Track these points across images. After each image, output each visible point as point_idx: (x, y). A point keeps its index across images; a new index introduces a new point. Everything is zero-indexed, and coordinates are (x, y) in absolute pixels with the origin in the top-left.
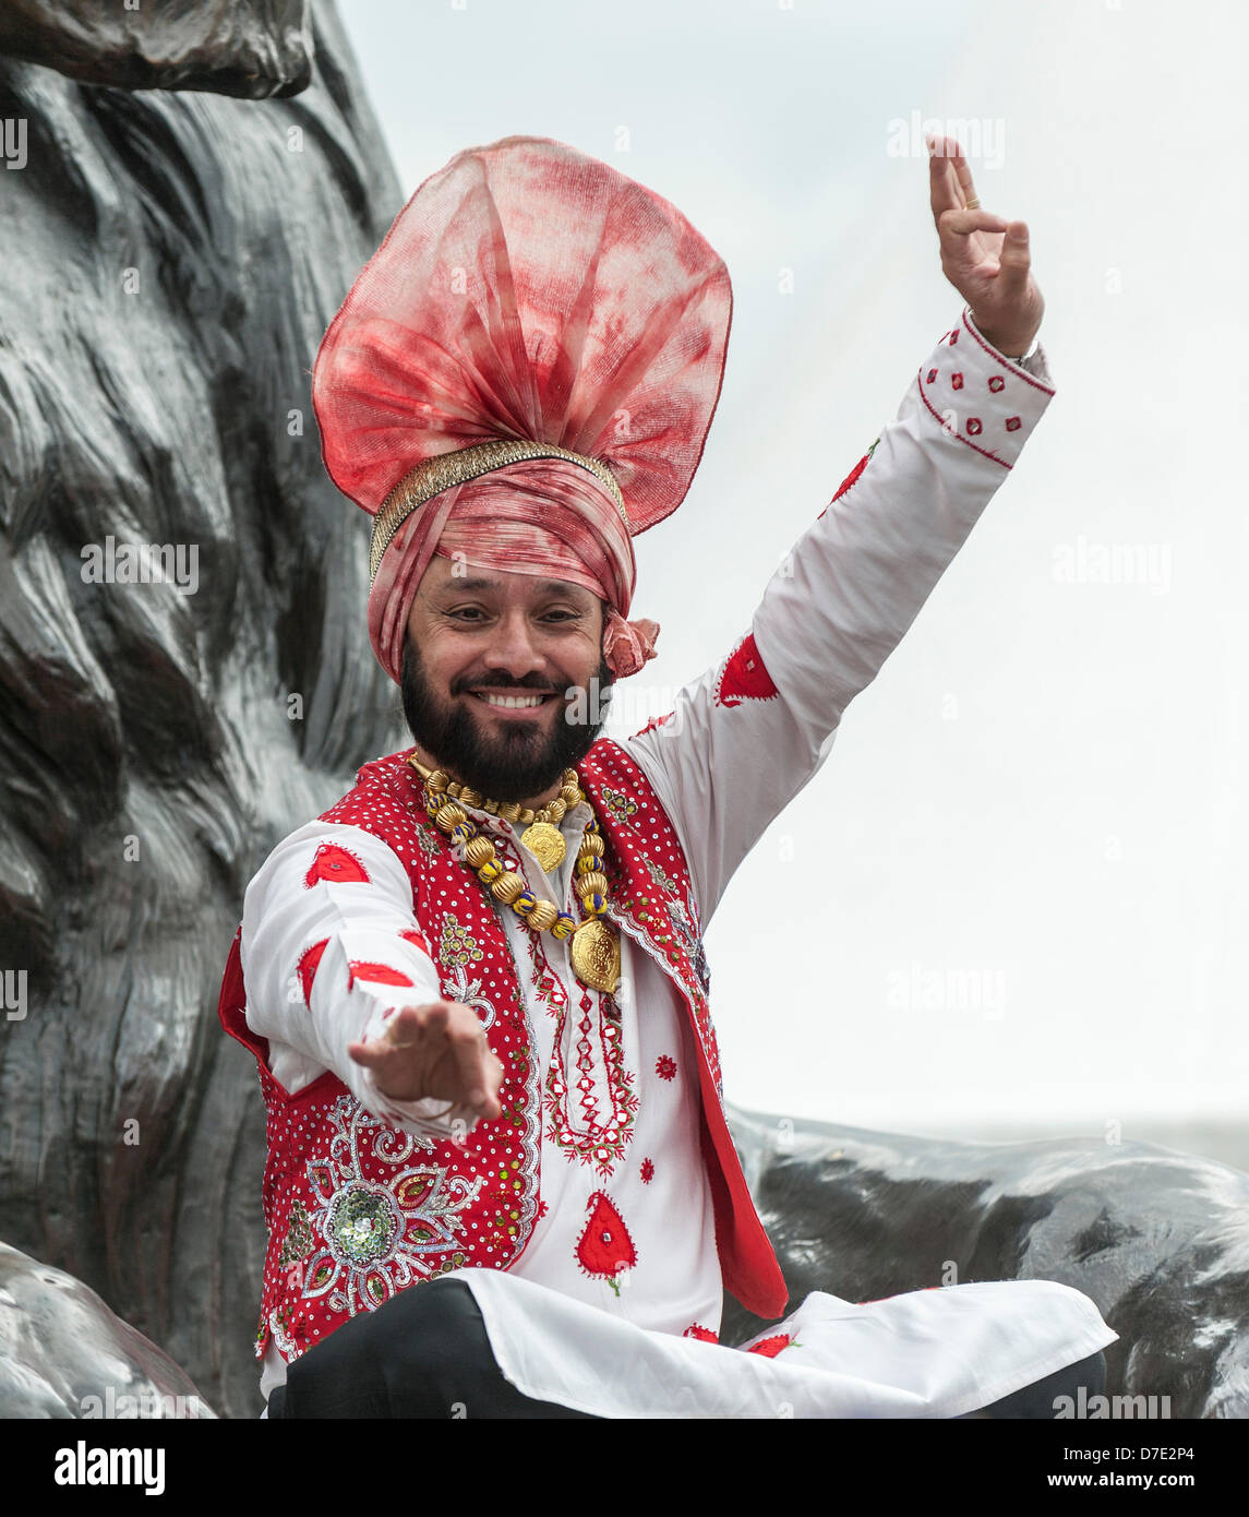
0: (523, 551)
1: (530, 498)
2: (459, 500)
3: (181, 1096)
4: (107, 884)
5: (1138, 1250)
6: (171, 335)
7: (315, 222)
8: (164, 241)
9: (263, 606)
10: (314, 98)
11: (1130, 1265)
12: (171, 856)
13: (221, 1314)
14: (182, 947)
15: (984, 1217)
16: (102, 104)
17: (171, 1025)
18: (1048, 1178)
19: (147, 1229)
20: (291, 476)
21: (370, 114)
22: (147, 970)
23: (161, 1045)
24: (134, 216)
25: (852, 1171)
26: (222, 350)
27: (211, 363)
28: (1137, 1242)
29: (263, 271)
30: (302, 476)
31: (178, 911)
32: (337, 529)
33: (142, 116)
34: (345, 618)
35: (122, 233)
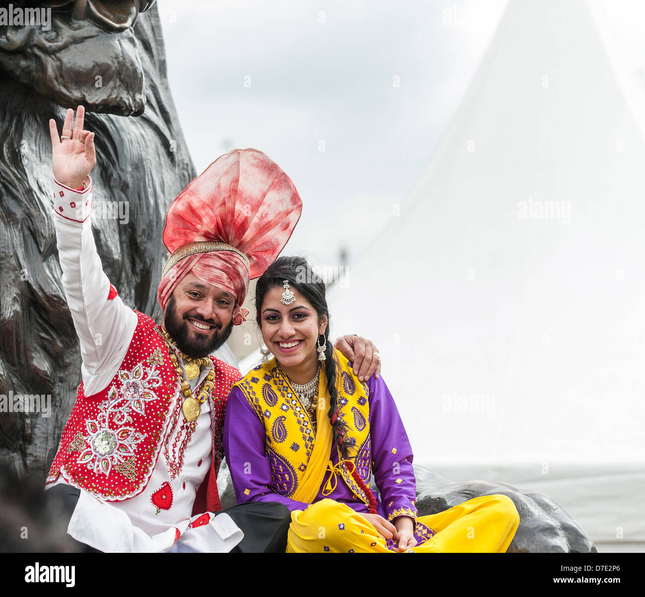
0: (218, 279)
1: (224, 263)
6: (104, 194)
7: (155, 159)
8: (103, 163)
9: (132, 281)
20: (142, 240)
29: (136, 174)
30: (146, 240)
32: (156, 257)
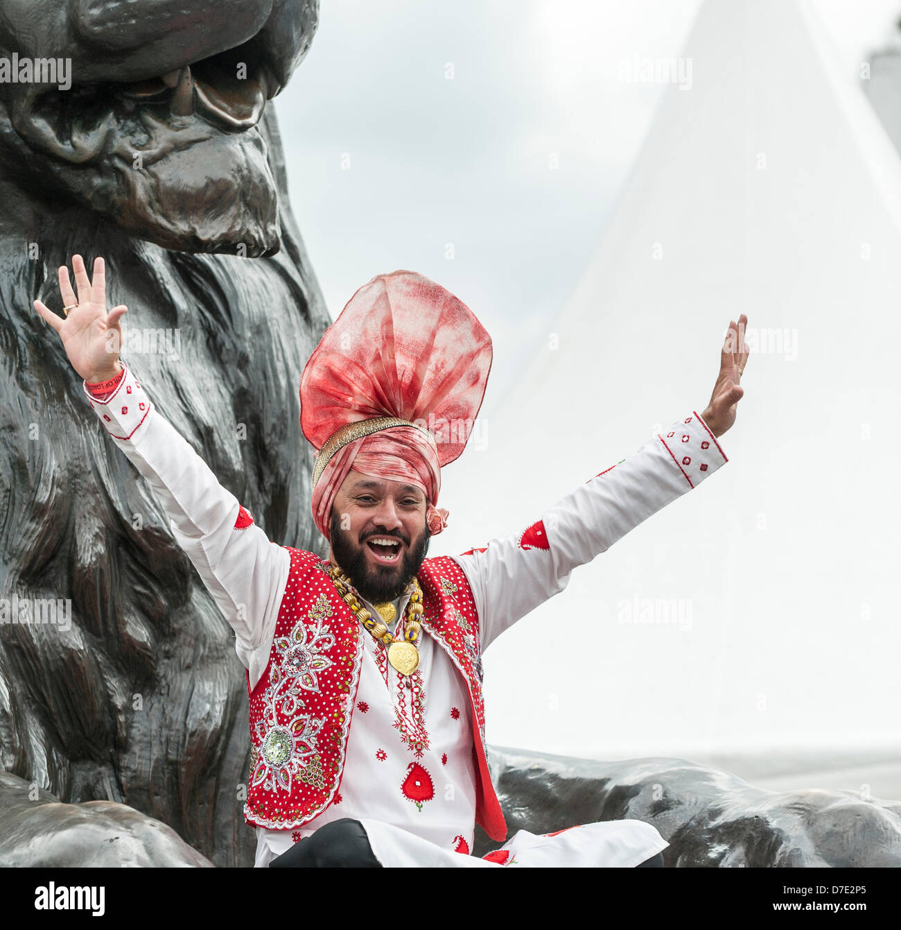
0: (394, 469)
1: (398, 444)
2: (363, 444)
3: (218, 739)
4: (182, 636)
5: (681, 811)
6: (213, 372)
10: (282, 257)
11: (678, 818)
12: (214, 624)
13: (238, 843)
14: (219, 667)
15: (607, 796)
16: (179, 261)
17: (213, 705)
18: (638, 777)
19: (202, 803)
21: (309, 265)
22: (201, 677)
23: (208, 714)
24: (195, 315)
25: (543, 774)
26: (238, 379)
27: (233, 386)
28: (681, 807)
31: (217, 649)
33: (199, 266)
34: (298, 508)
35: (189, 323)
